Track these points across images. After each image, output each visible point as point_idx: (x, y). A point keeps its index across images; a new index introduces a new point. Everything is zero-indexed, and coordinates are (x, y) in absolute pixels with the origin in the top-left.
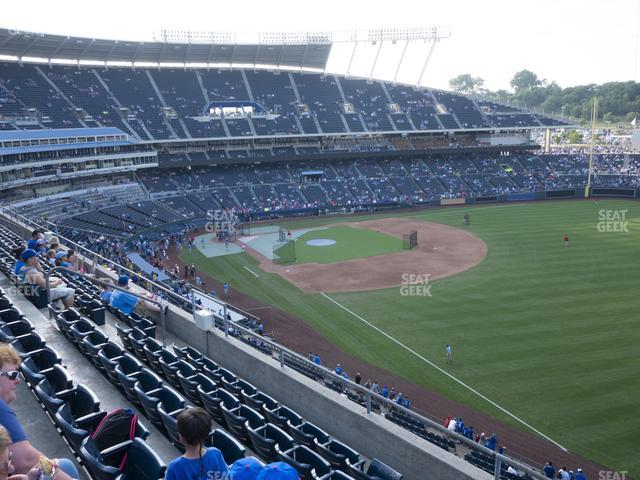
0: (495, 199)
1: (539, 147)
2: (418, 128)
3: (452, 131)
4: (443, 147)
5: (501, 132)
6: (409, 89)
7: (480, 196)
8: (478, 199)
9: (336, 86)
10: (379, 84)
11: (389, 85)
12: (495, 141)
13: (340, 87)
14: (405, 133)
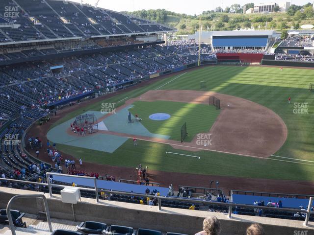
0: (170, 71)
1: (164, 42)
2: (112, 33)
3: (130, 35)
4: (124, 45)
5: (150, 35)
6: (91, 8)
7: (164, 71)
8: (164, 73)
9: (45, 4)
10: (71, 4)
11: (78, 5)
12: (145, 40)
13: (48, 5)
14: (108, 36)
